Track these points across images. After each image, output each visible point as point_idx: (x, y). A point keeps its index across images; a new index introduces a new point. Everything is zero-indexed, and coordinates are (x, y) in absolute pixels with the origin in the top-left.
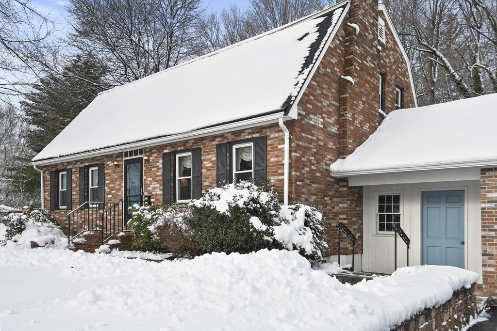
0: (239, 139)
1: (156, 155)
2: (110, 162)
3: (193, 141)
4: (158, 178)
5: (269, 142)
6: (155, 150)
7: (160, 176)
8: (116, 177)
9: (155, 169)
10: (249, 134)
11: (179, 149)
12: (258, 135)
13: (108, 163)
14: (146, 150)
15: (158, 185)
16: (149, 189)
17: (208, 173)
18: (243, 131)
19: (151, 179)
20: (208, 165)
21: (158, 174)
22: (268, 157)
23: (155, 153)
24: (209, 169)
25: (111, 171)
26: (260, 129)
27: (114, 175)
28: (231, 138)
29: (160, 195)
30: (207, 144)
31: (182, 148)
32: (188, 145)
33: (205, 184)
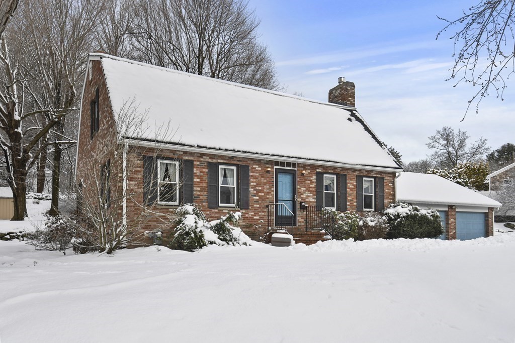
0: (370, 175)
1: (309, 171)
2: (257, 166)
3: (341, 169)
4: (311, 189)
5: (385, 181)
6: (309, 168)
7: (313, 188)
8: (265, 181)
9: (309, 182)
10: (375, 174)
11: (330, 171)
12: (379, 176)
13: (254, 166)
14: (300, 165)
15: (312, 195)
16: (302, 196)
17: (351, 192)
18: (372, 171)
19: (305, 189)
20: (351, 187)
21: (311, 186)
22: (385, 189)
23: (309, 169)
24: (351, 189)
25: (258, 174)
26: (381, 173)
27: (263, 179)
28: (365, 173)
29: (313, 202)
30: (350, 173)
31: (332, 171)
32: (336, 170)
33: (349, 198)
